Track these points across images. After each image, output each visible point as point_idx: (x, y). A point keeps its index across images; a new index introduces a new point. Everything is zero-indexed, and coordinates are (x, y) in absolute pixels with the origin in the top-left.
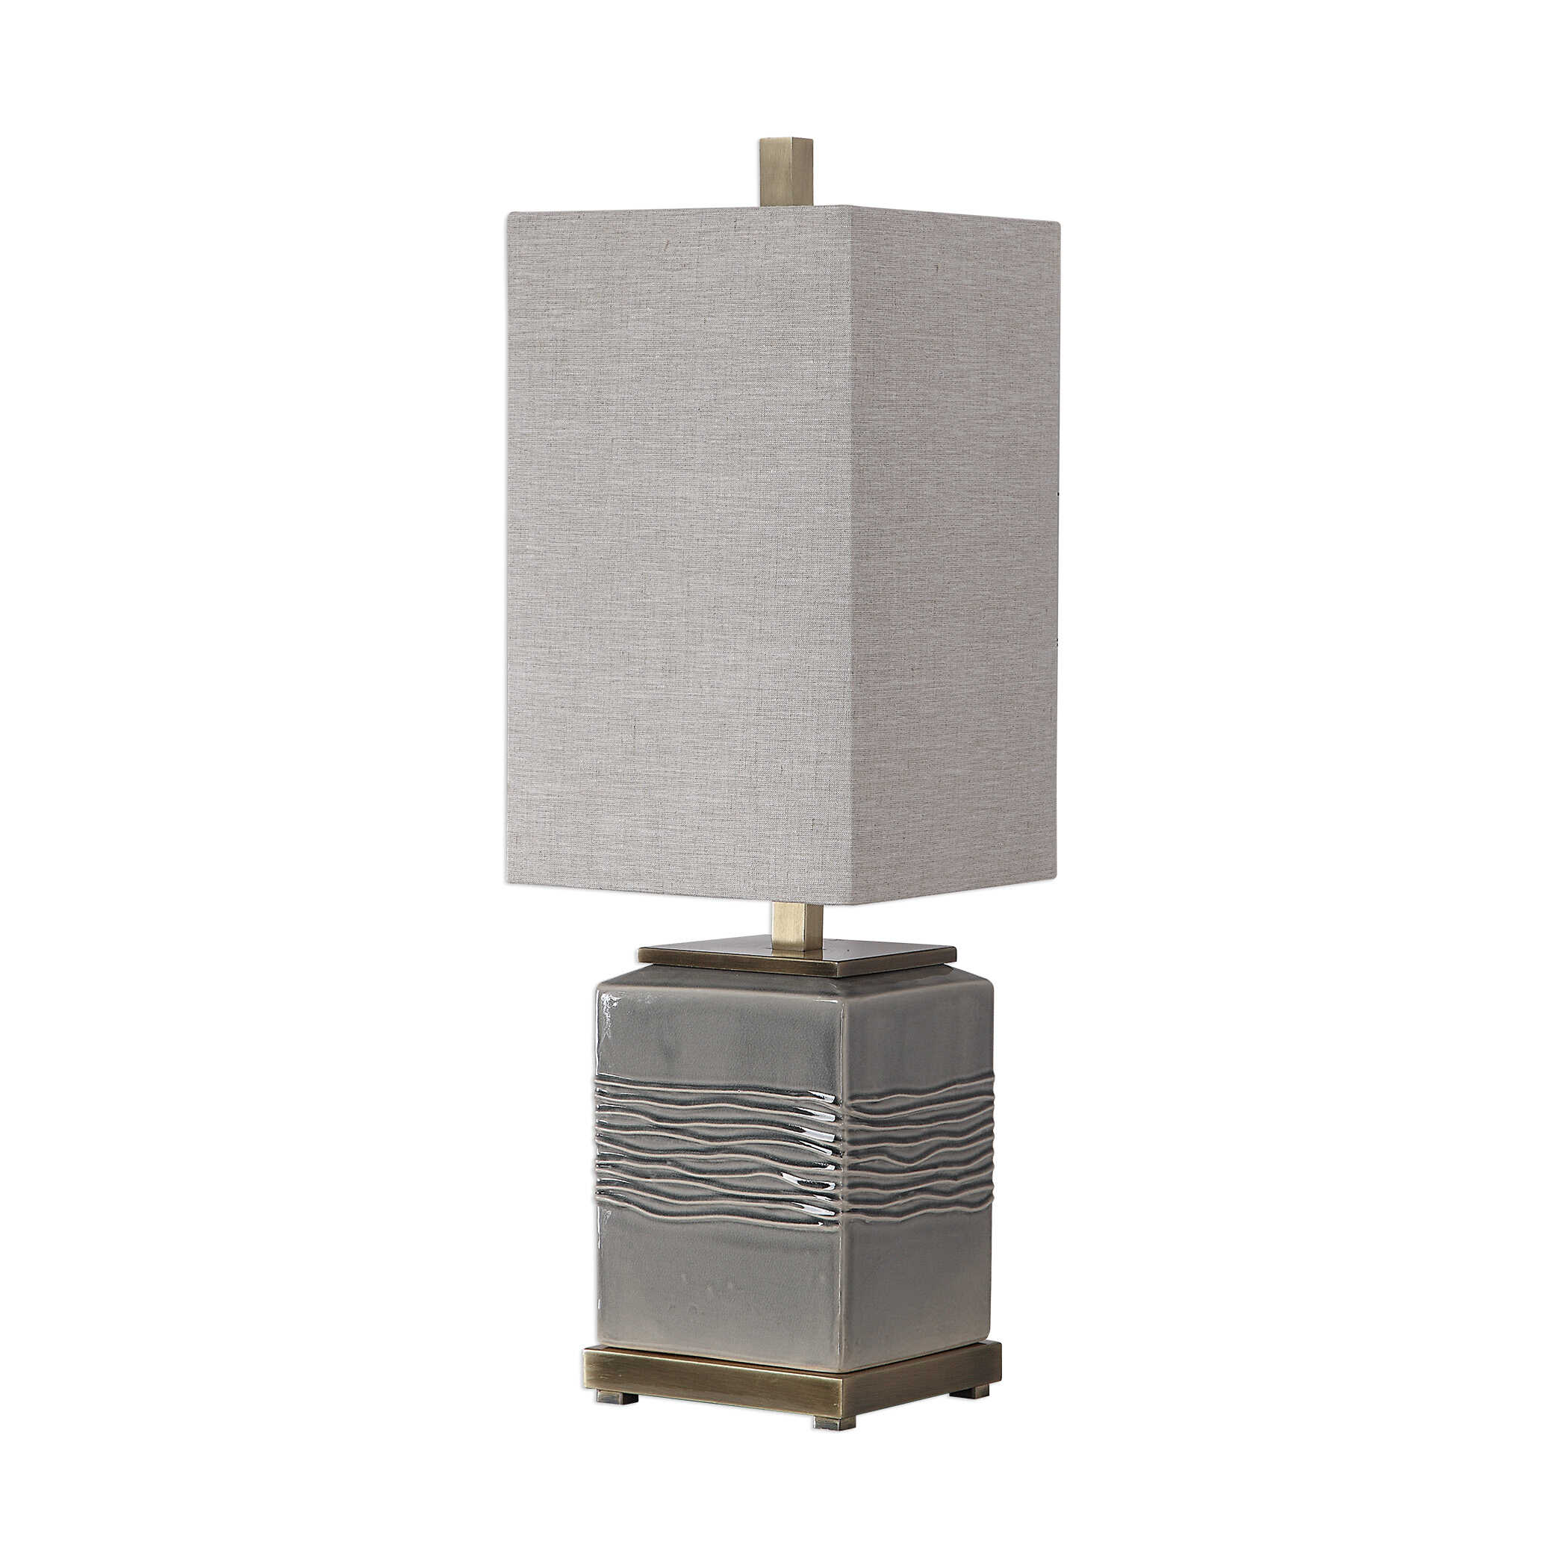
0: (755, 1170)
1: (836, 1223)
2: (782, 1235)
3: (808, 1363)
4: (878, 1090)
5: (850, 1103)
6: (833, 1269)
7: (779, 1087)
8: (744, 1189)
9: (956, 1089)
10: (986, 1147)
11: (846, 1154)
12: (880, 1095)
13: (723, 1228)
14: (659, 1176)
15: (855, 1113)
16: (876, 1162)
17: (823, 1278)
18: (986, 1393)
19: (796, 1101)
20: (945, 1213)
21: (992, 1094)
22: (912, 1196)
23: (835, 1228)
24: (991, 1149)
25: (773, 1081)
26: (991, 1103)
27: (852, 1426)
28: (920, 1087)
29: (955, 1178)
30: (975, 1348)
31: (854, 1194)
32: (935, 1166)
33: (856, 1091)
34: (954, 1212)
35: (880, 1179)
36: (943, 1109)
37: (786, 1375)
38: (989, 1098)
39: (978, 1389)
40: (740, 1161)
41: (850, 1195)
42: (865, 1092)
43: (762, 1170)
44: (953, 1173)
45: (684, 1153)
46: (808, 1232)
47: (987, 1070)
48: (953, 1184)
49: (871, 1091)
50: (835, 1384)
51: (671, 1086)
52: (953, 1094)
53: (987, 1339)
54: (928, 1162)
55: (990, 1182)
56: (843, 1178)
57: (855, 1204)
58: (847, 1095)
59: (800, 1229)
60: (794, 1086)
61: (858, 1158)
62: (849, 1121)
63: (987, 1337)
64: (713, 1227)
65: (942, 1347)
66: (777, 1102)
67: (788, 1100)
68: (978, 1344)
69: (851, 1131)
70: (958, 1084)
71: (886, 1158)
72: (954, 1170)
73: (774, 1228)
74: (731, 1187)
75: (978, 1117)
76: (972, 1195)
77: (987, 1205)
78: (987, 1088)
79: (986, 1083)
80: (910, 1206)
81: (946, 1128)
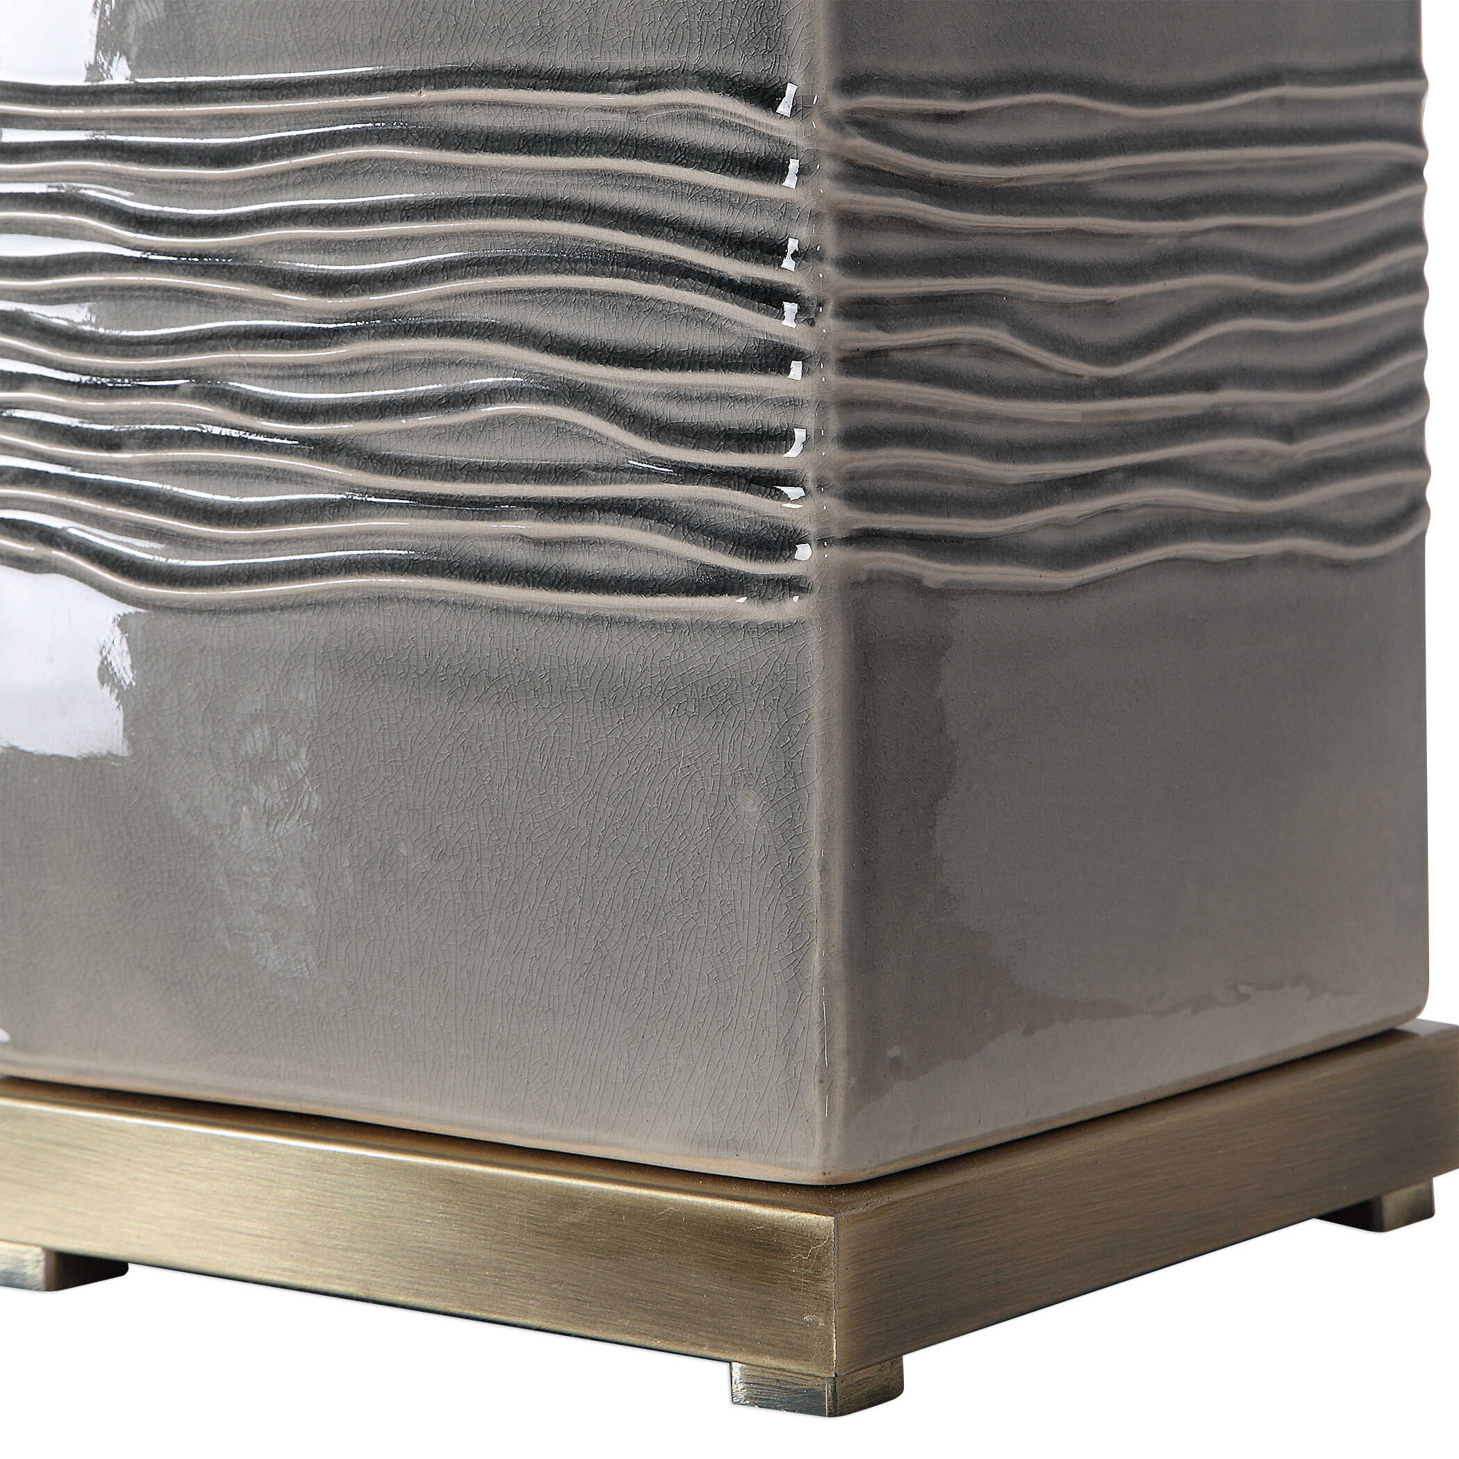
0: (489, 395)
1: (792, 586)
2: (599, 643)
4: (958, 67)
5: (838, 104)
6: (792, 772)
7: (566, 61)
8: (451, 471)
9: (1280, 102)
10: (1389, 332)
11: (830, 308)
12: (971, 88)
13: (380, 622)
14: (154, 440)
15: (859, 144)
16: (964, 350)
17: (750, 805)
18: (1423, 1210)
19: (630, 111)
20: (1250, 563)
21: (1414, 136)
22: (1116, 489)
23: (793, 607)
24: (1414, 340)
25: (545, 39)
26: (1412, 172)
27: (890, 1389)
28: (1139, 77)
29: (1287, 431)
30: (1375, 1056)
31: (872, 474)
32: (1206, 382)
33: (868, 61)
34: (1288, 559)
35: (982, 417)
36: (1226, 173)
37: (617, 1194)
38: (1398, 150)
39: (1393, 1202)
40: (431, 364)
41: (852, 476)
42: (904, 66)
43: (514, 393)
44: (1276, 416)
45: (237, 348)
46: (691, 626)
47: (1396, 51)
48: (1277, 456)
49: (938, 67)
50: (802, 1237)
51: (181, 94)
52: (1272, 119)
53: (1424, 1016)
54: (1179, 367)
55: (1415, 457)
56: (822, 406)
57: (872, 510)
58: (825, 75)
59: (660, 617)
60: (620, 53)
61: (880, 328)
62: (838, 177)
63: (1419, 1009)
64: (345, 620)
65: (1250, 1054)
66: (565, 124)
67: (603, 109)
68: (1388, 1036)
69: (849, 221)
70: (1293, 83)
71: (1001, 336)
72: (1279, 405)
73: (562, 616)
74: (403, 466)
75: (1370, 214)
76: (1351, 500)
77: (1408, 536)
78: (1396, 116)
79: (1394, 98)
80: (1104, 529)
81: (1250, 245)
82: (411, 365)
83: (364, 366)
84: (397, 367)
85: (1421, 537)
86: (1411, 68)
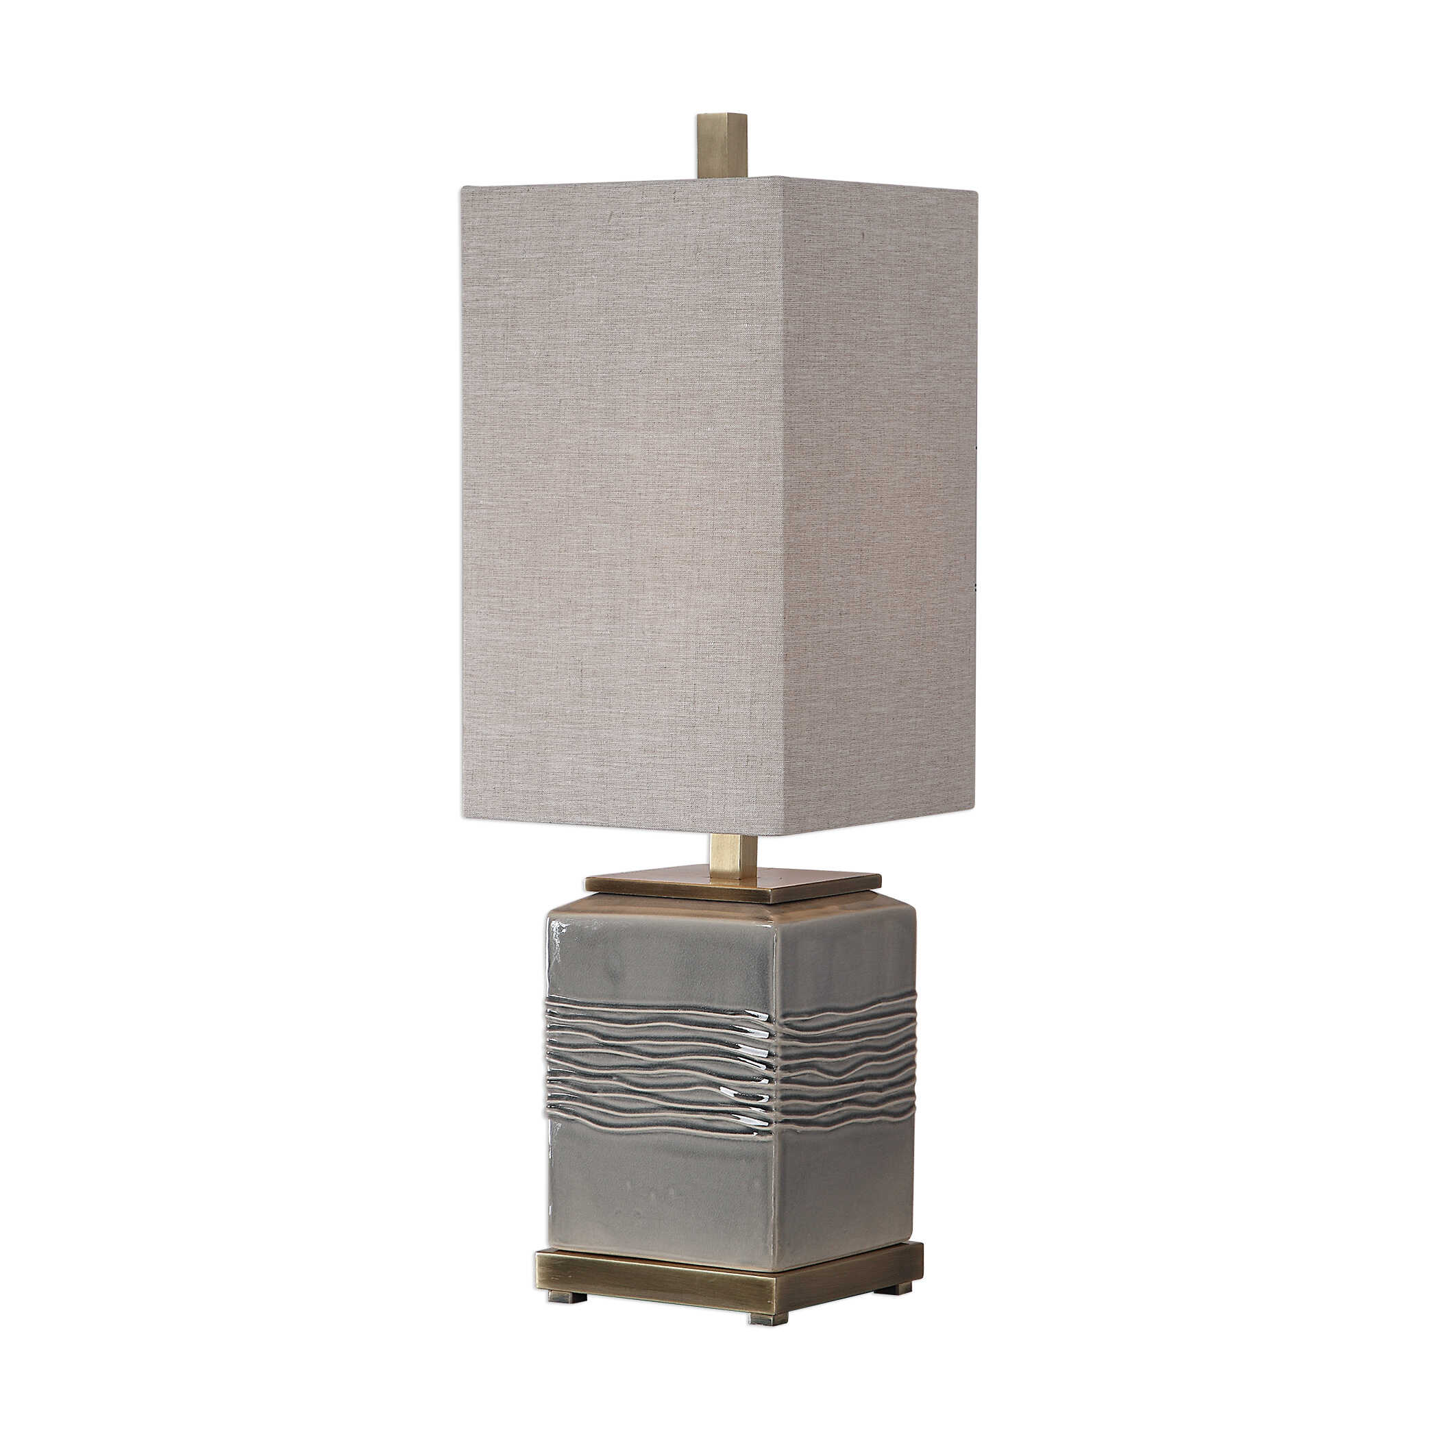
0: (694, 1084)
1: (769, 1133)
2: (720, 1144)
3: (744, 1263)
4: (808, 1009)
5: (782, 1021)
6: (767, 1176)
7: (717, 1006)
8: (684, 1102)
9: (880, 1007)
10: (908, 1061)
11: (779, 1068)
12: (810, 1014)
13: (666, 1138)
14: (606, 1091)
15: (786, 1030)
16: (807, 1076)
17: (757, 1184)
18: (909, 1290)
19: (732, 1019)
20: (871, 1123)
21: (914, 1011)
22: (840, 1107)
23: (769, 1137)
24: (913, 1063)
25: (711, 1001)
26: (913, 1020)
27: (785, 1321)
28: (847, 1006)
29: (880, 1090)
30: (897, 1249)
31: (787, 1106)
32: (861, 1079)
33: (788, 1010)
34: (879, 1122)
35: (810, 1091)
36: (869, 1026)
37: (723, 1275)
38: (909, 1015)
39: (902, 1286)
40: (680, 1076)
41: (783, 1107)
42: (795, 1010)
43: (701, 1084)
44: (878, 1086)
45: (629, 1069)
46: (744, 1141)
47: (909, 989)
48: (877, 1096)
49: (803, 1009)
50: (769, 1283)
51: (616, 1006)
52: (878, 1011)
53: (910, 1240)
54: (854, 1076)
55: (912, 1094)
56: (777, 1090)
57: (787, 1115)
58: (779, 1013)
59: (736, 1139)
60: (730, 1005)
61: (790, 1072)
62: (781, 1037)
63: (909, 1238)
64: (656, 1137)
65: (868, 1247)
66: (715, 1021)
67: (725, 1018)
68: (901, 1244)
69: (783, 1047)
70: (884, 1002)
71: (816, 1072)
72: (879, 1083)
73: (712, 1138)
74: (672, 1100)
75: (901, 1033)
76: (896, 1106)
77: (910, 1115)
78: (910, 1006)
79: (909, 1001)
80: (838, 1116)
81: (871, 1043)
82: (675, 1076)
83: (663, 1076)
84: (671, 1076)
85: (914, 1115)
86: (913, 993)
